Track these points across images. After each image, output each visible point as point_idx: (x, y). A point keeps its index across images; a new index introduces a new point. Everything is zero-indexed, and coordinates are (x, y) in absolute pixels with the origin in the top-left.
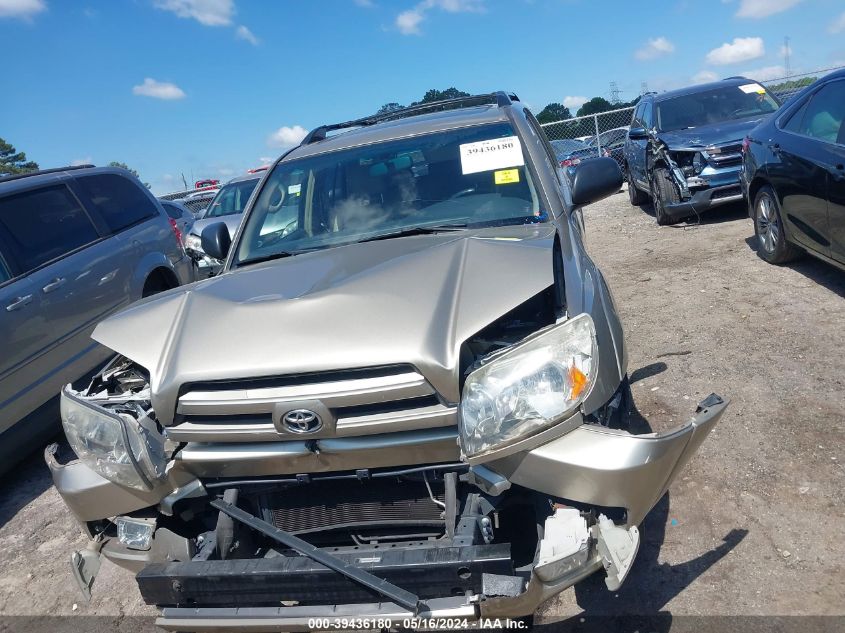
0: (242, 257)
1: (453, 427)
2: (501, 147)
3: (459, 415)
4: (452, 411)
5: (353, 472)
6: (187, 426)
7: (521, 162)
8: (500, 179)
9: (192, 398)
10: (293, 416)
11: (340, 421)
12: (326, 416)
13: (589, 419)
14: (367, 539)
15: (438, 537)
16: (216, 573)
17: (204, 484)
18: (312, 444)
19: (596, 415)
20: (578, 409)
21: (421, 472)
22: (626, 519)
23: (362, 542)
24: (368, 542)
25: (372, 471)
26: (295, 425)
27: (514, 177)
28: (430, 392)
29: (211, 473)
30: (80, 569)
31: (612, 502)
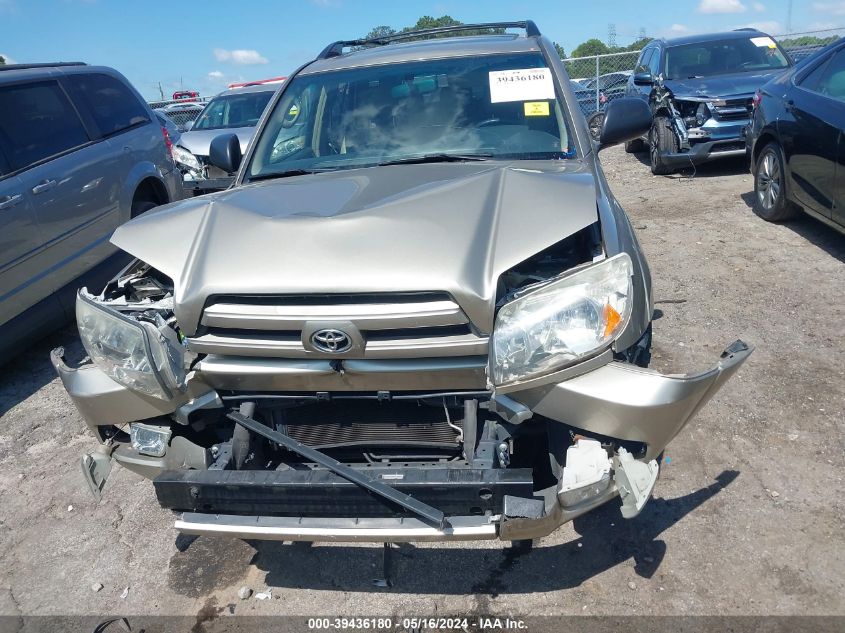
0: (255, 172)
1: (482, 356)
2: (532, 77)
3: (490, 345)
4: (484, 341)
5: (375, 393)
6: (209, 339)
7: (553, 96)
8: (529, 110)
9: (217, 310)
10: (323, 335)
11: (369, 343)
12: (356, 337)
13: (619, 357)
14: (378, 457)
15: (449, 460)
16: (236, 482)
17: (220, 396)
18: (337, 364)
19: (625, 354)
20: (610, 346)
21: (441, 397)
22: (645, 453)
23: (374, 460)
24: (380, 460)
25: (393, 393)
26: (324, 344)
27: (544, 110)
28: (463, 321)
29: (228, 386)
30: (92, 471)
31: (632, 437)
